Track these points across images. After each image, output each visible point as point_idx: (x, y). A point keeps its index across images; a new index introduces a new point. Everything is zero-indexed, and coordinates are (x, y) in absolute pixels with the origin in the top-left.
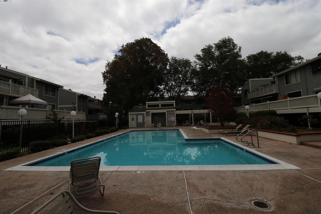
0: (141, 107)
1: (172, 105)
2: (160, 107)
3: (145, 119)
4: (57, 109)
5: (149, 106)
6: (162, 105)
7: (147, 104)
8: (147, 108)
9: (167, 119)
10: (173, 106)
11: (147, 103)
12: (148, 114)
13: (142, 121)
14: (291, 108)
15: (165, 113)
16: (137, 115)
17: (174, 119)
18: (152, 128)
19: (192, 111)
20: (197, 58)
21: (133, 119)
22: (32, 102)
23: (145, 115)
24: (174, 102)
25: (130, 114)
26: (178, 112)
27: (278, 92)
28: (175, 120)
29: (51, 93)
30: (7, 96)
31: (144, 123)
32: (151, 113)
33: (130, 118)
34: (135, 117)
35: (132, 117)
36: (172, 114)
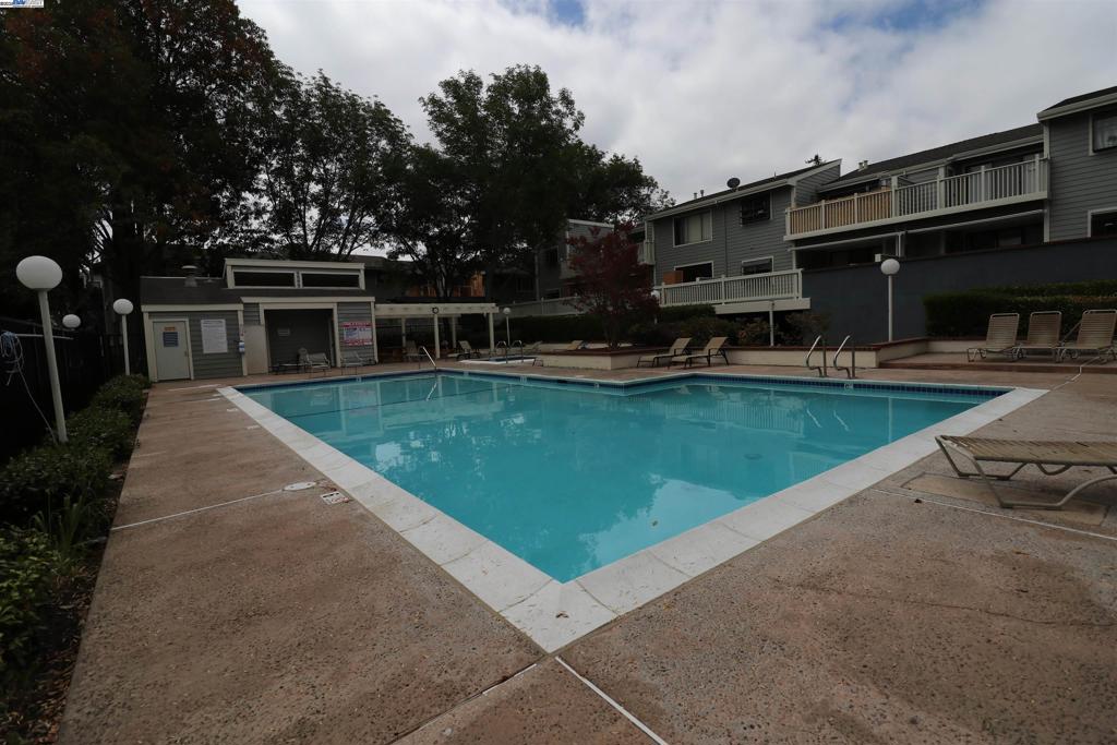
0: (192, 282)
1: (353, 281)
2: (298, 284)
3: (242, 338)
5: (241, 279)
6: (308, 280)
8: (231, 284)
9: (341, 334)
10: (358, 285)
11: (230, 262)
12: (250, 318)
13: (224, 348)
14: (728, 300)
15: (331, 310)
16: (195, 318)
17: (367, 335)
19: (433, 305)
20: (430, 107)
21: (170, 339)
24: (359, 270)
25: (151, 314)
26: (386, 310)
27: (653, 263)
28: (372, 340)
31: (235, 353)
32: (262, 309)
33: (153, 330)
34: (183, 329)
35: (161, 329)
36: (358, 315)
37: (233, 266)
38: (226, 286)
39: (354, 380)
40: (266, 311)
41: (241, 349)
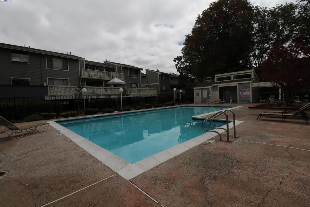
0: (210, 81)
1: (249, 76)
2: (232, 79)
3: (210, 94)
4: (140, 87)
5: (218, 79)
6: (235, 77)
7: (215, 77)
8: (216, 81)
9: (239, 93)
10: (251, 77)
11: (216, 75)
12: (214, 88)
13: (206, 96)
15: (236, 86)
16: (202, 90)
18: (218, 104)
21: (198, 94)
22: (114, 83)
23: (210, 89)
24: (251, 72)
25: (195, 89)
28: (250, 95)
29: (135, 75)
30: (104, 80)
31: (208, 98)
32: (218, 87)
33: (195, 93)
34: (200, 92)
35: (196, 92)
36: (246, 87)
37: (216, 77)
38: (215, 81)
39: (211, 107)
40: (219, 87)
41: (210, 97)
